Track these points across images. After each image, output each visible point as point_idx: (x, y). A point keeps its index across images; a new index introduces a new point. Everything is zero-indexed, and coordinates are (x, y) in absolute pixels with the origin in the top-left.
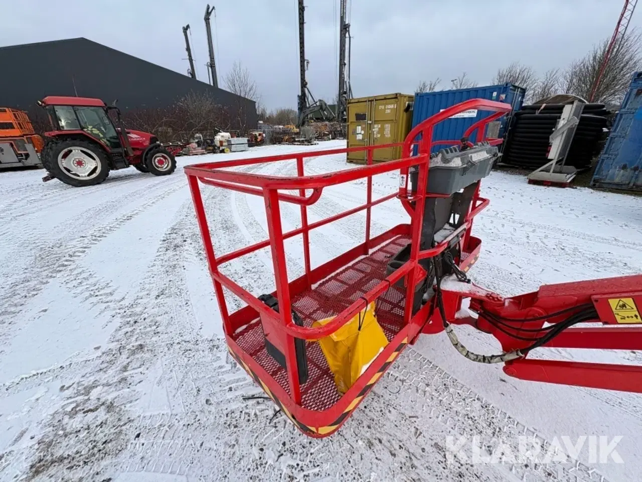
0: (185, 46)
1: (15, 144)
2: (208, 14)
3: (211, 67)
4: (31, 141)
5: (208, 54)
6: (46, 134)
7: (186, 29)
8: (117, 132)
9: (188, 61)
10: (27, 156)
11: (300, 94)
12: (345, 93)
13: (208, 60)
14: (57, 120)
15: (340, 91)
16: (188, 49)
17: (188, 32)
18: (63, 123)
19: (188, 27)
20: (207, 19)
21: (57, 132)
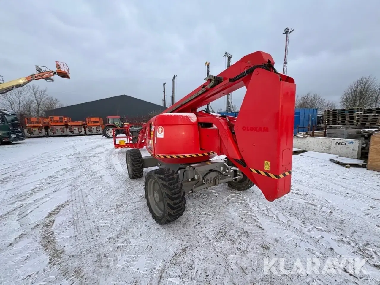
0: (163, 90)
1: (98, 127)
2: (174, 78)
3: (173, 97)
4: (101, 126)
5: (172, 92)
6: (106, 125)
7: (164, 85)
8: (122, 124)
9: (163, 96)
10: (99, 131)
11: (206, 108)
12: (229, 107)
13: (172, 95)
14: (109, 121)
15: (227, 105)
16: (164, 91)
17: (165, 85)
18: (110, 122)
19: (165, 83)
20: (173, 80)
21: (108, 125)
